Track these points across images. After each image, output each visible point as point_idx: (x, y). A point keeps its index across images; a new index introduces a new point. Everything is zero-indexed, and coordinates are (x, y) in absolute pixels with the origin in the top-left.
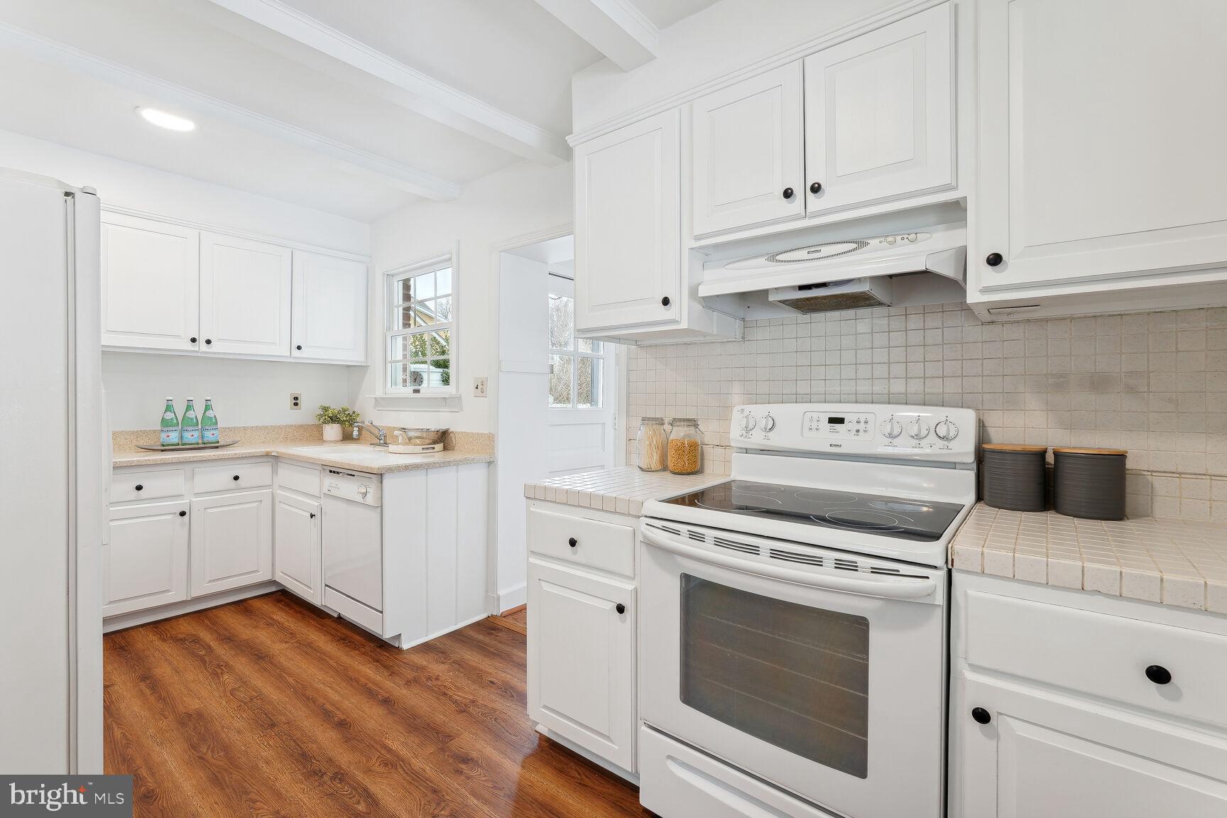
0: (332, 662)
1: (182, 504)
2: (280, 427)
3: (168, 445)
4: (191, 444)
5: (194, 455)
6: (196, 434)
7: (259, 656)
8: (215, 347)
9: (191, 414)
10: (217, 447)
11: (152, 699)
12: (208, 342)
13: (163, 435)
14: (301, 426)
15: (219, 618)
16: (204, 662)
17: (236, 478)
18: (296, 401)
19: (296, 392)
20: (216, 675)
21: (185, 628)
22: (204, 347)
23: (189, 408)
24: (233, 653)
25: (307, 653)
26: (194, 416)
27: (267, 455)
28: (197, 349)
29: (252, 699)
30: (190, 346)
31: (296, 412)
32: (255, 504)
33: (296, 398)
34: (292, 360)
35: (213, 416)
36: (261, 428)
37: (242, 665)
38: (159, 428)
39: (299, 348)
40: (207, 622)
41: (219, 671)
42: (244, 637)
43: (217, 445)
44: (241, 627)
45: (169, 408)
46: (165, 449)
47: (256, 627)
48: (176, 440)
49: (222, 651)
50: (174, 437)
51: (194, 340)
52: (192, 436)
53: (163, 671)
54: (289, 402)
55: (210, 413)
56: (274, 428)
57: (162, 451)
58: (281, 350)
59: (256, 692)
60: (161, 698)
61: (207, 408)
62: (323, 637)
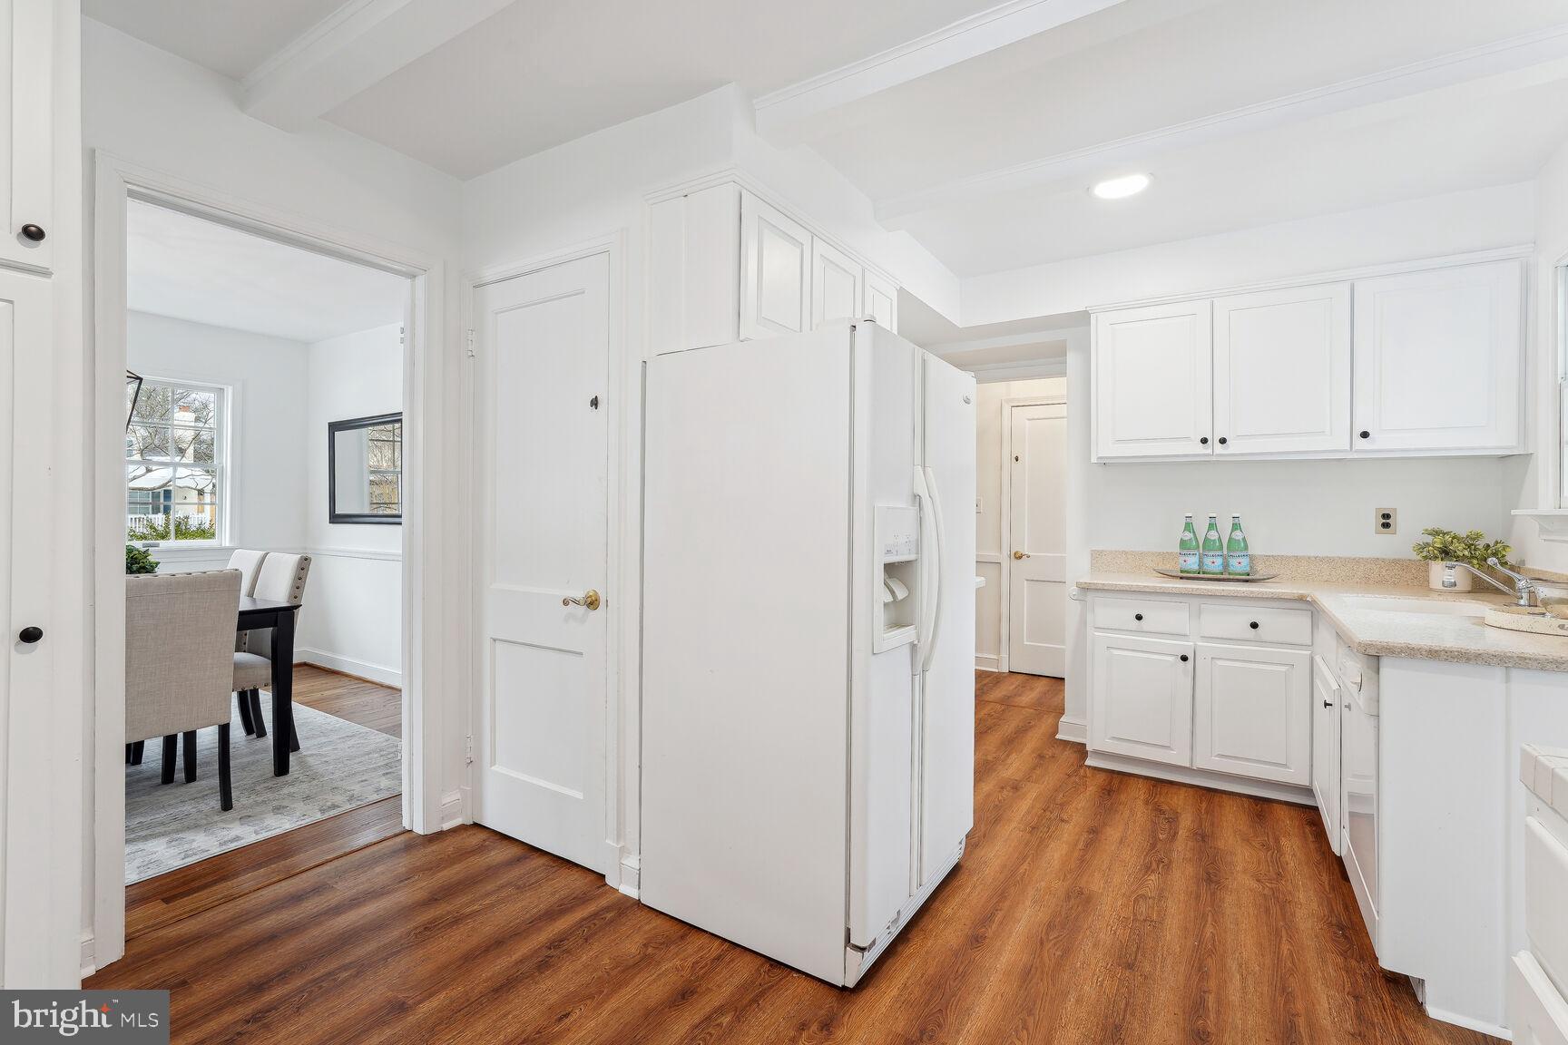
0: (1285, 948)
1: (1185, 646)
2: (1357, 561)
3: (1188, 572)
4: (1213, 574)
5: (1222, 588)
6: (1219, 561)
7: (1211, 876)
8: (1233, 448)
9: (1213, 535)
10: (1247, 581)
11: (1076, 854)
12: (1223, 441)
13: (1181, 559)
14: (1396, 562)
15: (1220, 806)
16: (1153, 846)
17: (1254, 626)
18: (1386, 521)
19: (1386, 506)
20: (1148, 869)
21: (1178, 800)
22: (1219, 448)
23: (1212, 526)
24: (1189, 855)
25: (1267, 910)
26: (1217, 537)
27: (1301, 599)
28: (1210, 451)
29: (1145, 920)
30: (1201, 449)
31: (1385, 538)
32: (1283, 669)
33: (1386, 516)
34: (1356, 456)
35: (1240, 538)
36: (1322, 559)
37: (1182, 876)
38: (1179, 551)
39: (1365, 435)
40: (1204, 805)
41: (1154, 865)
42: (1221, 844)
43: (1247, 577)
44: (1232, 831)
45: (1189, 527)
46: (1185, 576)
47: (1247, 840)
48: (1196, 567)
49: (1182, 846)
50: (1192, 563)
51: (1204, 441)
52: (1214, 564)
53: (1113, 834)
54: (1374, 521)
55: (1238, 535)
56: (1345, 561)
57: (1181, 578)
58: (1335, 441)
59: (1159, 915)
60: (1082, 860)
61: (1236, 527)
62: (1315, 906)
